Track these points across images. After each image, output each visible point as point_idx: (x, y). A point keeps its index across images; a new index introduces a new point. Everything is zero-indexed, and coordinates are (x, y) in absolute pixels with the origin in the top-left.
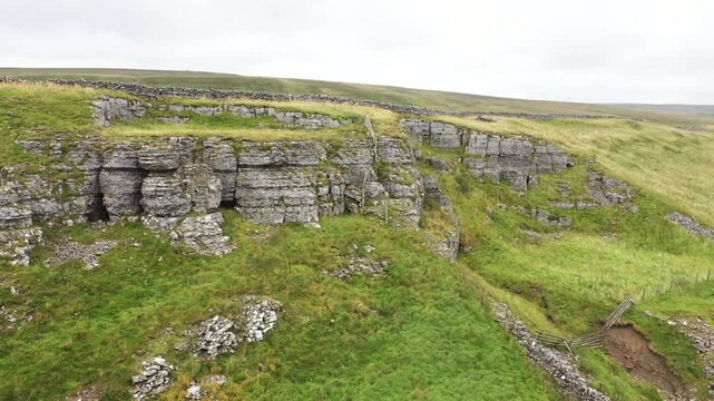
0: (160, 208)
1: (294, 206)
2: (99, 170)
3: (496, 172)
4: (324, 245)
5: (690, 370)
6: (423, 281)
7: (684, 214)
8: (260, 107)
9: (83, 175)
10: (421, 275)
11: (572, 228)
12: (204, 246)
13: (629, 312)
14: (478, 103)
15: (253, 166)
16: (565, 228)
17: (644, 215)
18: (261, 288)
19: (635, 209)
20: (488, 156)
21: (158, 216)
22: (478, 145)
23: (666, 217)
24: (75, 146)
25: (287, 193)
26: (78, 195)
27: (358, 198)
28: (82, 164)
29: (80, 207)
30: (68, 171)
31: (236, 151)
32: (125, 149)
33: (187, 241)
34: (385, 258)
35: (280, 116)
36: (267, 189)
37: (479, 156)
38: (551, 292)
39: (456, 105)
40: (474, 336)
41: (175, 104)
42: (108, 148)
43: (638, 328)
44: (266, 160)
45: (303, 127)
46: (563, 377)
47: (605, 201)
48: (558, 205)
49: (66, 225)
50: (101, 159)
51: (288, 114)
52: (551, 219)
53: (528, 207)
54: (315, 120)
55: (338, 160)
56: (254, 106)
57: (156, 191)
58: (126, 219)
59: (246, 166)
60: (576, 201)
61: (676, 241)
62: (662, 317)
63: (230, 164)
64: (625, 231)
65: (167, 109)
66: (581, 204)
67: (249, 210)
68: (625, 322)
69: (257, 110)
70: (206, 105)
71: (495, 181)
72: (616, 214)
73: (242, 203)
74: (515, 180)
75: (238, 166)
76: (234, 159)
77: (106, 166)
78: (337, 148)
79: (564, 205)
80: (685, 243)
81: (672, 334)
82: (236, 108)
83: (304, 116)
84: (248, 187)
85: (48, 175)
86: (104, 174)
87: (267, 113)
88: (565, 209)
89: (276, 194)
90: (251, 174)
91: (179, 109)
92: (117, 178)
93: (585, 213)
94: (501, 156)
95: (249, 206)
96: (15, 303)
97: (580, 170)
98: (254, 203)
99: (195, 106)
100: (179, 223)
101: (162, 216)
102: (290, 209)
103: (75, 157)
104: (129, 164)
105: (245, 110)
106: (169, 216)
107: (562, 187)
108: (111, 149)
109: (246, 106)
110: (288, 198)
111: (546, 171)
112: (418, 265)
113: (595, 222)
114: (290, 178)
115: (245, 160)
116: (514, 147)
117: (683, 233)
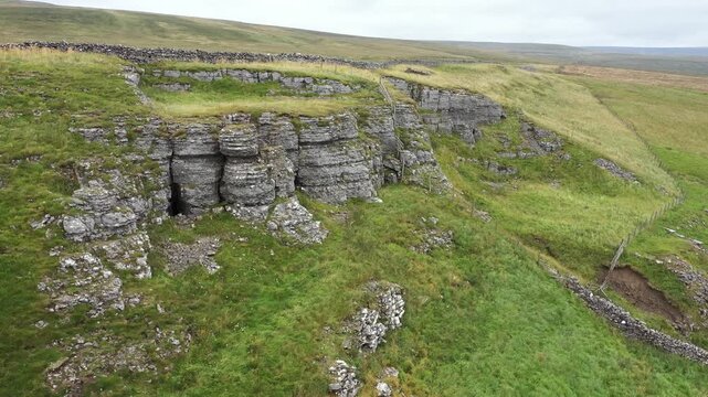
0: (252, 197)
1: (355, 181)
2: (170, 159)
3: (449, 127)
4: (400, 222)
5: (684, 301)
6: (486, 247)
7: (608, 160)
8: (263, 71)
9: (158, 165)
10: (483, 242)
11: (518, 176)
12: (304, 235)
13: (624, 255)
14: (321, 40)
15: (313, 144)
16: (512, 176)
17: (576, 161)
18: (376, 273)
19: (568, 156)
20: (439, 110)
21: (246, 205)
22: (431, 100)
23: (594, 163)
24: (140, 132)
25: (347, 169)
26: (159, 189)
27: (397, 168)
28: (151, 152)
29: (162, 202)
30: (142, 162)
31: (297, 127)
32: (200, 134)
33: (287, 230)
34: (450, 228)
35: (287, 81)
36: (330, 166)
37: (431, 111)
38: (554, 242)
39: (302, 42)
40: (547, 294)
41: (171, 69)
42: (181, 133)
43: (636, 268)
44: (327, 137)
45: (316, 94)
46: (624, 322)
47: (540, 150)
48: (504, 155)
49: (156, 223)
50: (171, 145)
51: (296, 80)
52: (500, 169)
53: (481, 159)
54: (327, 86)
55: (368, 130)
56: (258, 71)
57: (247, 179)
58: (211, 211)
59: (306, 143)
60: (517, 151)
61: (609, 184)
62: (651, 258)
63: (293, 143)
64: (563, 177)
65: (163, 74)
66: (523, 154)
67: (316, 189)
68: (624, 264)
69: (261, 75)
70: (204, 70)
71: (448, 135)
72: (552, 162)
73: (306, 183)
74: (464, 133)
75: (300, 144)
76: (296, 137)
77: (182, 153)
78: (366, 116)
79: (508, 155)
80: (615, 186)
81: (662, 271)
82: (237, 73)
83: (315, 82)
84: (313, 166)
85: (127, 168)
86: (178, 162)
87: (271, 77)
88: (510, 159)
89: (338, 171)
90: (313, 152)
91: (176, 74)
92: (197, 166)
93: (527, 162)
94: (451, 111)
95: (314, 185)
96: (168, 323)
97: (512, 122)
98: (319, 182)
99: (193, 71)
100: (271, 211)
101: (252, 205)
102: (351, 185)
103: (143, 144)
104: (208, 151)
105: (248, 74)
106: (259, 204)
107: (502, 138)
108: (185, 134)
109: (249, 70)
110: (347, 174)
111: (485, 123)
112: (477, 232)
113: (536, 170)
114: (346, 153)
115: (307, 137)
116: (463, 102)
117: (611, 177)
